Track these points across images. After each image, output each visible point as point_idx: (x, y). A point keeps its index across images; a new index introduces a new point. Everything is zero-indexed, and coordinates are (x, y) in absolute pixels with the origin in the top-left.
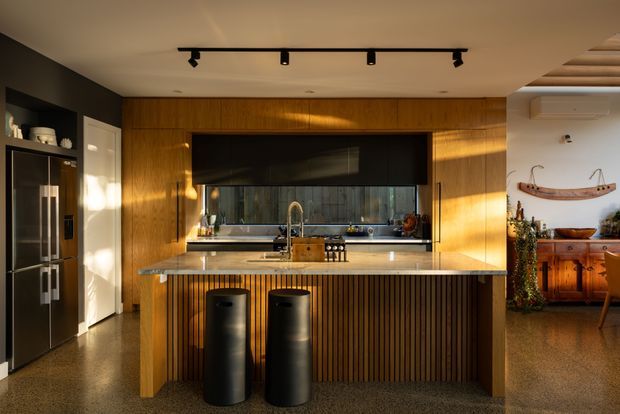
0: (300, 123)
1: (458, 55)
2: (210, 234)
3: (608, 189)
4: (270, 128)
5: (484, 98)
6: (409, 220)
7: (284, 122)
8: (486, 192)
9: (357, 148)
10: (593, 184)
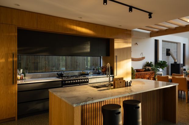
0: (73, 30)
1: (150, 15)
2: (22, 78)
3: (143, 58)
4: (60, 31)
5: (126, 30)
6: (104, 69)
7: (67, 29)
8: (127, 59)
9: (89, 42)
10: (141, 57)
